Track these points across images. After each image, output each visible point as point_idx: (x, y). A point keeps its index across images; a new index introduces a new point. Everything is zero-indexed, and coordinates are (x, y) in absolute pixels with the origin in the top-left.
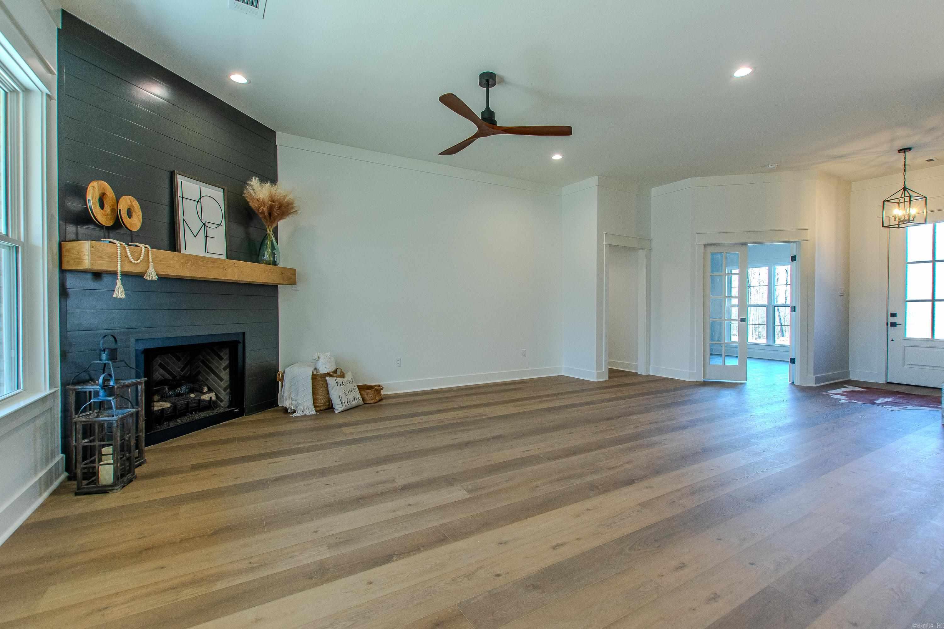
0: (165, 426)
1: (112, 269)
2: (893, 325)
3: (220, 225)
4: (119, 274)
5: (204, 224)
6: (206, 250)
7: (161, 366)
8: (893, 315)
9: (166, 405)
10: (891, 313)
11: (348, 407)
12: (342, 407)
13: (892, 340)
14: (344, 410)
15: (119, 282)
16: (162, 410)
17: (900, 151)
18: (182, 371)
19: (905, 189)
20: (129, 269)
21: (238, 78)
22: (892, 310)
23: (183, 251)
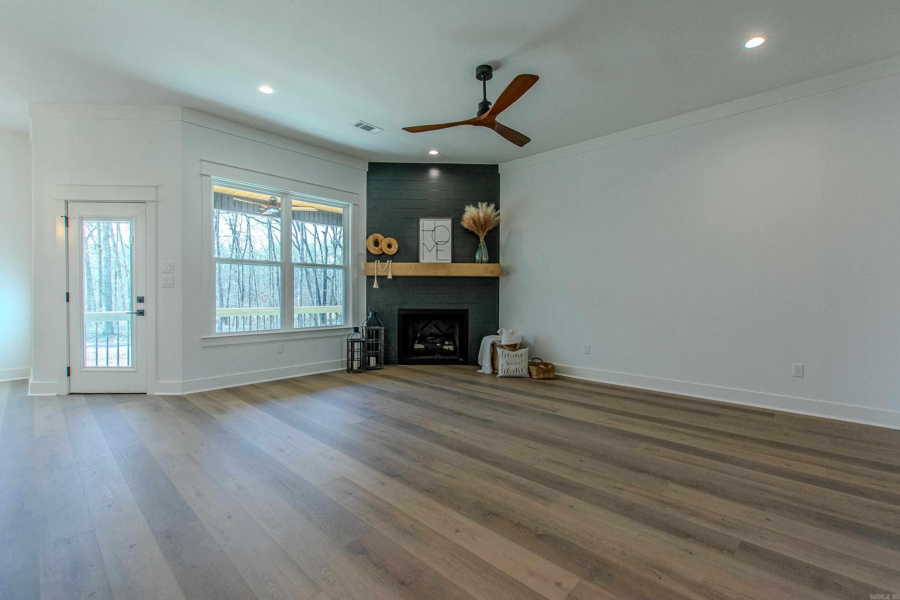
0: (415, 358)
1: (373, 275)
3: (448, 241)
4: (376, 276)
5: (436, 243)
6: (437, 259)
7: (435, 326)
9: (422, 346)
11: (507, 374)
12: (501, 373)
14: (503, 376)
15: (376, 280)
16: (420, 349)
18: (448, 330)
20: (380, 274)
21: (434, 153)
23: (421, 260)
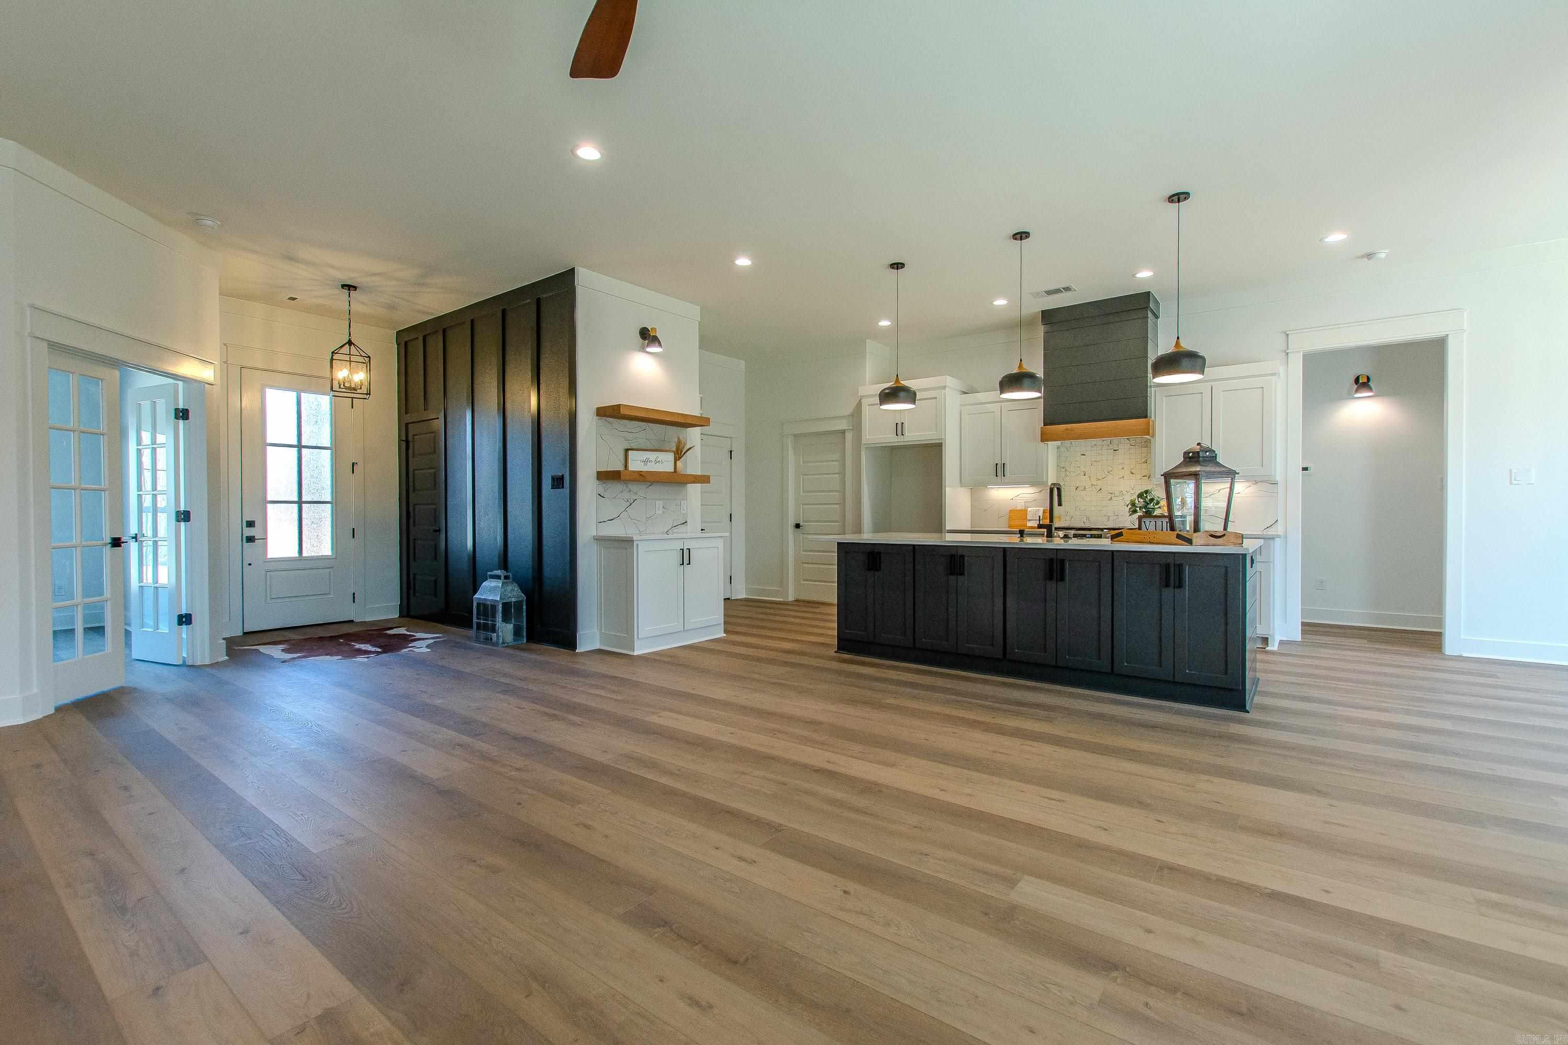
2: (251, 539)
8: (251, 524)
10: (247, 521)
13: (250, 564)
17: (343, 286)
19: (350, 343)
22: (247, 518)
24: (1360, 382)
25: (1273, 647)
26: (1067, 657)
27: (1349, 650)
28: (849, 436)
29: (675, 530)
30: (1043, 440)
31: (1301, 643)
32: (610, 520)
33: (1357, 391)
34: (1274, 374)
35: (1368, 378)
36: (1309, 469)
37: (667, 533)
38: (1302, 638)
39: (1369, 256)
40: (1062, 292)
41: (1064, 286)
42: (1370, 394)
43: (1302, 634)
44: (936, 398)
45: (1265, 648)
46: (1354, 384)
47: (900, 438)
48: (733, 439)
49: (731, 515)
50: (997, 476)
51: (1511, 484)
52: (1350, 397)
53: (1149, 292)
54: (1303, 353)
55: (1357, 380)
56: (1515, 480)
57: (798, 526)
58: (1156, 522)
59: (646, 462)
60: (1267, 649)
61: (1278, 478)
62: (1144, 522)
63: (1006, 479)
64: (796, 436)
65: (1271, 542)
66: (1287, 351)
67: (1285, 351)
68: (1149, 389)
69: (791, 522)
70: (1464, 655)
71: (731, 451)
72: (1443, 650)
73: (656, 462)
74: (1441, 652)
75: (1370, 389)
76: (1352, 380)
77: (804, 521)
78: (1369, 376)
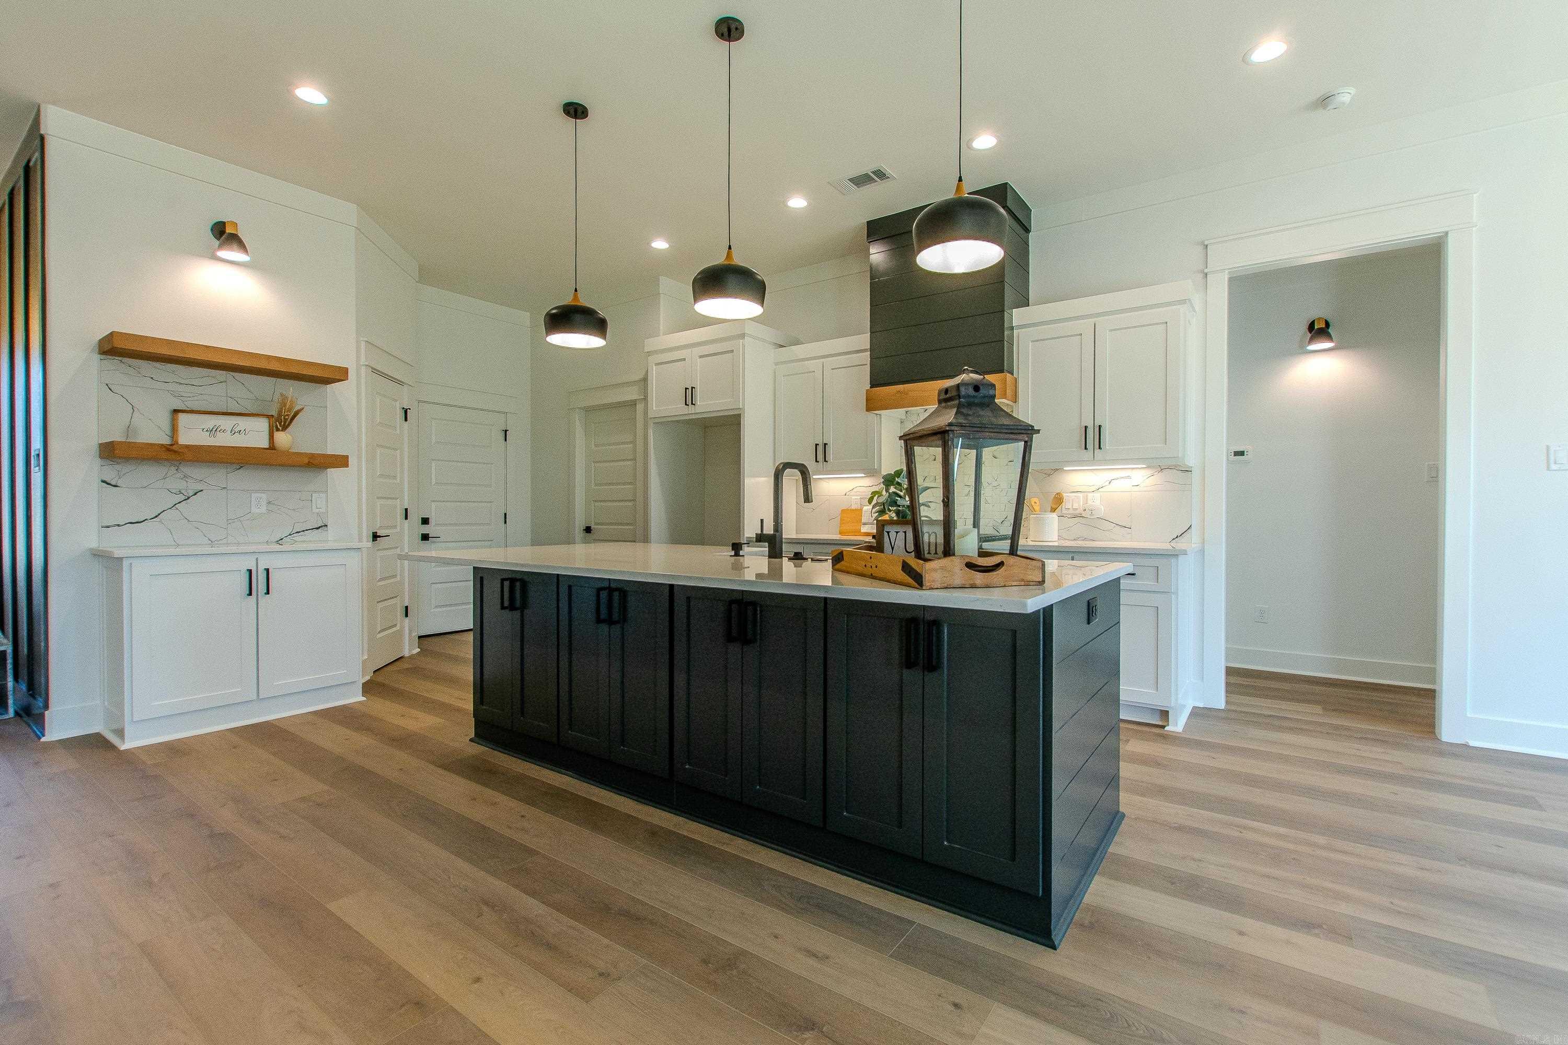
24: (1316, 327)
25: (1177, 725)
26: (758, 787)
27: (1291, 730)
28: (640, 407)
29: (298, 538)
30: (869, 409)
31: (1224, 715)
32: (131, 523)
33: (1311, 340)
34: (1182, 302)
35: (1327, 324)
36: (1245, 453)
37: (279, 541)
38: (1227, 702)
39: (1324, 101)
40: (876, 181)
41: (874, 166)
42: (1328, 345)
43: (1227, 692)
44: (732, 351)
45: (1163, 727)
46: (1308, 332)
47: (691, 409)
48: (508, 414)
49: (505, 514)
50: (816, 461)
51: (1548, 468)
52: (1302, 351)
53: (1006, 184)
54: (1229, 272)
55: (1311, 327)
56: (1555, 463)
57: (588, 530)
58: (905, 532)
59: (213, 431)
60: (1166, 729)
61: (1191, 460)
62: (888, 533)
63: (828, 466)
64: (588, 410)
65: (1173, 560)
66: (1206, 271)
67: (1202, 272)
68: (1006, 333)
69: (580, 524)
70: (1472, 743)
71: (506, 431)
72: (1437, 731)
73: (233, 432)
74: (1434, 733)
75: (1329, 337)
76: (1305, 327)
77: (597, 524)
78: (1328, 320)
